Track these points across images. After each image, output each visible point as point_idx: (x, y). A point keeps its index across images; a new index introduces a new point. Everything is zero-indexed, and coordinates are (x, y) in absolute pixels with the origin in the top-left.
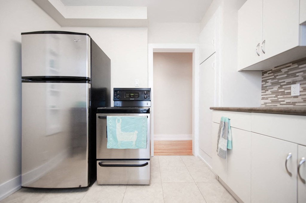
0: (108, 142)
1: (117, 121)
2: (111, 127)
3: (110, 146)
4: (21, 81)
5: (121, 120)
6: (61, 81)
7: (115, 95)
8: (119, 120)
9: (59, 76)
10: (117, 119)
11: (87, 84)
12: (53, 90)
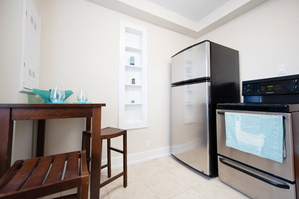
0: (226, 139)
1: (235, 118)
2: (230, 124)
3: (229, 144)
4: (171, 86)
5: (240, 118)
6: (194, 83)
7: (245, 89)
8: (238, 118)
9: (192, 79)
10: (236, 117)
11: (207, 82)
12: (189, 89)
